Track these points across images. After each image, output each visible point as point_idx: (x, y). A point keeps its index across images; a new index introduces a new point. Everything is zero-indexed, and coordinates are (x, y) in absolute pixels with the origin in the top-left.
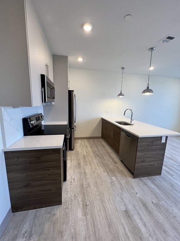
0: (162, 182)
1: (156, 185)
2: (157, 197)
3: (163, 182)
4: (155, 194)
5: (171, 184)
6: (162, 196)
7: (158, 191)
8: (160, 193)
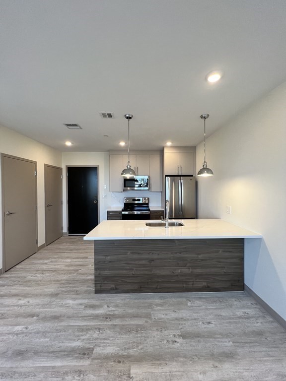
0: (87, 287)
1: (88, 280)
2: (81, 274)
3: (86, 289)
4: (83, 274)
5: (80, 294)
6: (78, 277)
7: (84, 278)
8: (81, 278)
